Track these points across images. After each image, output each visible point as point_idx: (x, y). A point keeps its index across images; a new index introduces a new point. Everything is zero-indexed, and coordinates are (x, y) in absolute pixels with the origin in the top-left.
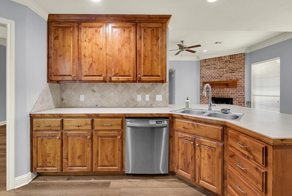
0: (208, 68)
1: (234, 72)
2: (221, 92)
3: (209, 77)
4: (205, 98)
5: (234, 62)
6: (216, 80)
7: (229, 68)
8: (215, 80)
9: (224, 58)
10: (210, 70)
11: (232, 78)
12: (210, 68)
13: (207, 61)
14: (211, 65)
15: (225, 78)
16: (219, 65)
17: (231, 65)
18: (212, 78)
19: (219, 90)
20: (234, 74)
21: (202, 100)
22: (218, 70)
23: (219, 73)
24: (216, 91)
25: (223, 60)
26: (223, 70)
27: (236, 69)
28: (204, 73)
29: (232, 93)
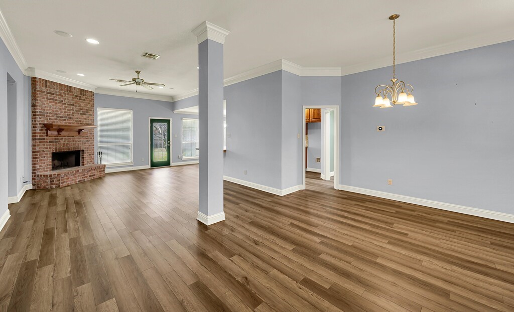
0: (51, 99)
1: (85, 114)
2: (70, 141)
3: (53, 116)
4: (46, 154)
5: (84, 100)
6: (64, 122)
7: (79, 106)
8: (62, 122)
9: (73, 90)
10: (54, 102)
11: (83, 121)
12: (54, 100)
13: (48, 84)
14: (56, 95)
15: (75, 121)
16: (68, 99)
17: (82, 104)
18: (58, 118)
19: (69, 139)
20: (84, 116)
21: (41, 160)
22: (66, 107)
23: (67, 112)
24: (63, 140)
25: (72, 92)
26: (73, 108)
27: (87, 110)
28: (43, 105)
29: (83, 143)
